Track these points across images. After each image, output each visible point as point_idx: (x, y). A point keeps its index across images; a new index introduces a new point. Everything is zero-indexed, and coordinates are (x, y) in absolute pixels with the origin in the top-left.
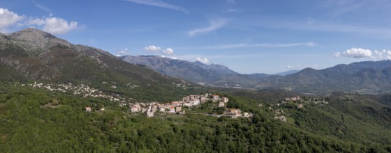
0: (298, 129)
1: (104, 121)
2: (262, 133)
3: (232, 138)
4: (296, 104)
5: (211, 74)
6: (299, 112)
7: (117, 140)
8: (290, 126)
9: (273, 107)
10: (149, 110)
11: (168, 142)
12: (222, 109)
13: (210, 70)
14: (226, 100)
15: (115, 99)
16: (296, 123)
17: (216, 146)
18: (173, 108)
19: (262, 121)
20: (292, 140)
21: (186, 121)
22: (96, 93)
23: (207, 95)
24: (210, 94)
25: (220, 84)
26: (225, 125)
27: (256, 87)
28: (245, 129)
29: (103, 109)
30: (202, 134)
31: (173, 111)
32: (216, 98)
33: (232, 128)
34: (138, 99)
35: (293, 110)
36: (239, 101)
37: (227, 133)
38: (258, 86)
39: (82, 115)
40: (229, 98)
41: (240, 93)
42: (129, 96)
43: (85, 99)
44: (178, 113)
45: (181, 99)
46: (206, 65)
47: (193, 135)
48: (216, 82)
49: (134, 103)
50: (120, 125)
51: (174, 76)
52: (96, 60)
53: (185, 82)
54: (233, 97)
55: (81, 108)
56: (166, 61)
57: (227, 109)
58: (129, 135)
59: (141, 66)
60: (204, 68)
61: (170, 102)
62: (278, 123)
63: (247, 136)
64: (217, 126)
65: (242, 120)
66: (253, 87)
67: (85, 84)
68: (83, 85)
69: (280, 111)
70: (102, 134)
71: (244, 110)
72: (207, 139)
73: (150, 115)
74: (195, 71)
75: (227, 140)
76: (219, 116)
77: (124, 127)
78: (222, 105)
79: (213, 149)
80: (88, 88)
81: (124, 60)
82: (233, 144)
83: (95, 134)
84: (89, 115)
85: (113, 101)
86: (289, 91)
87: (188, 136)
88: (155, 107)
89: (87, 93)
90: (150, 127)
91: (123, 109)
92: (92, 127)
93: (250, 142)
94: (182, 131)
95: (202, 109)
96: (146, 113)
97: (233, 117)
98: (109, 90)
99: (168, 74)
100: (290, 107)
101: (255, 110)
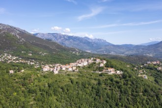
0: (157, 86)
1: (24, 79)
2: (129, 86)
3: (108, 88)
4: (156, 67)
5: (95, 45)
6: (158, 73)
7: (34, 92)
8: (150, 83)
9: (138, 68)
10: (55, 70)
11: (68, 90)
12: (102, 68)
13: (94, 43)
14: (105, 62)
15: (32, 63)
16: (155, 81)
17: (98, 93)
18: (71, 68)
19: (130, 77)
20: (152, 93)
21: (79, 76)
22: (17, 60)
23: (92, 59)
24: (94, 58)
25: (101, 51)
26: (104, 78)
27: (125, 53)
28: (117, 82)
29: (23, 71)
30: (89, 84)
31: (70, 69)
32: (98, 61)
33: (109, 81)
34: (47, 62)
35: (153, 71)
36: (114, 63)
37: (105, 84)
38: (127, 53)
39: (6, 76)
40: (107, 61)
41: (115, 58)
42: (41, 60)
43: (9, 64)
44: (74, 71)
45: (76, 61)
46: (91, 39)
47: (84, 85)
48: (98, 50)
49: (45, 65)
50: (36, 81)
51: (71, 46)
52: (16, 36)
53: (78, 50)
54: (110, 60)
55: (5, 71)
56: (66, 37)
57: (105, 68)
58: (42, 88)
59: (49, 40)
60: (90, 41)
61: (69, 63)
62: (142, 79)
63: (119, 87)
64: (99, 79)
65: (116, 76)
66: (123, 53)
67: (8, 53)
68: (6, 54)
69: (143, 71)
70: (23, 89)
71: (117, 69)
72: (93, 88)
73: (56, 72)
74: (84, 43)
75: (105, 89)
76: (100, 73)
77: (39, 82)
78: (102, 65)
79: (97, 95)
80: (11, 56)
81: (37, 36)
82: (110, 92)
83: (18, 89)
84: (12, 76)
85: (30, 64)
86: (150, 57)
87: (80, 86)
88: (59, 67)
89: (9, 60)
90: (56, 81)
91: (37, 70)
92: (15, 84)
93: (121, 91)
94: (77, 83)
95: (89, 68)
96: (53, 71)
97: (109, 74)
98: (27, 57)
99: (67, 46)
100: (151, 69)
101: (124, 69)
